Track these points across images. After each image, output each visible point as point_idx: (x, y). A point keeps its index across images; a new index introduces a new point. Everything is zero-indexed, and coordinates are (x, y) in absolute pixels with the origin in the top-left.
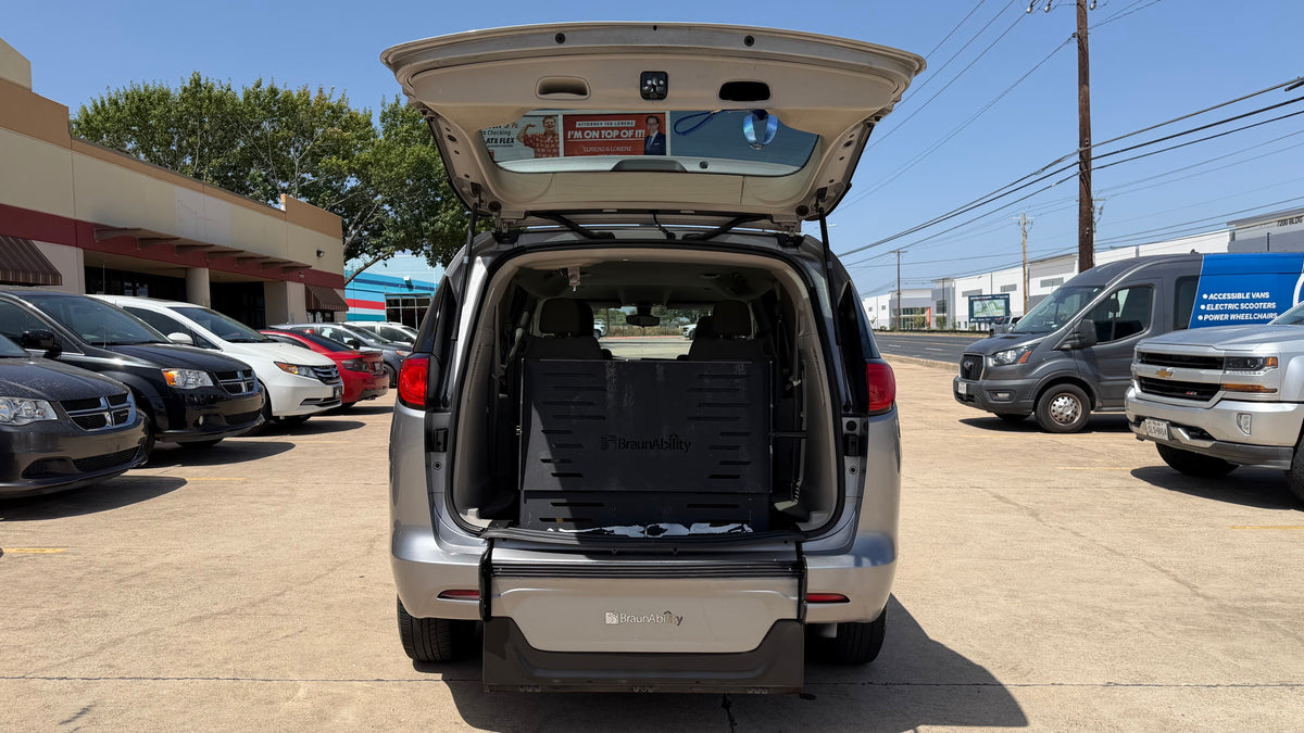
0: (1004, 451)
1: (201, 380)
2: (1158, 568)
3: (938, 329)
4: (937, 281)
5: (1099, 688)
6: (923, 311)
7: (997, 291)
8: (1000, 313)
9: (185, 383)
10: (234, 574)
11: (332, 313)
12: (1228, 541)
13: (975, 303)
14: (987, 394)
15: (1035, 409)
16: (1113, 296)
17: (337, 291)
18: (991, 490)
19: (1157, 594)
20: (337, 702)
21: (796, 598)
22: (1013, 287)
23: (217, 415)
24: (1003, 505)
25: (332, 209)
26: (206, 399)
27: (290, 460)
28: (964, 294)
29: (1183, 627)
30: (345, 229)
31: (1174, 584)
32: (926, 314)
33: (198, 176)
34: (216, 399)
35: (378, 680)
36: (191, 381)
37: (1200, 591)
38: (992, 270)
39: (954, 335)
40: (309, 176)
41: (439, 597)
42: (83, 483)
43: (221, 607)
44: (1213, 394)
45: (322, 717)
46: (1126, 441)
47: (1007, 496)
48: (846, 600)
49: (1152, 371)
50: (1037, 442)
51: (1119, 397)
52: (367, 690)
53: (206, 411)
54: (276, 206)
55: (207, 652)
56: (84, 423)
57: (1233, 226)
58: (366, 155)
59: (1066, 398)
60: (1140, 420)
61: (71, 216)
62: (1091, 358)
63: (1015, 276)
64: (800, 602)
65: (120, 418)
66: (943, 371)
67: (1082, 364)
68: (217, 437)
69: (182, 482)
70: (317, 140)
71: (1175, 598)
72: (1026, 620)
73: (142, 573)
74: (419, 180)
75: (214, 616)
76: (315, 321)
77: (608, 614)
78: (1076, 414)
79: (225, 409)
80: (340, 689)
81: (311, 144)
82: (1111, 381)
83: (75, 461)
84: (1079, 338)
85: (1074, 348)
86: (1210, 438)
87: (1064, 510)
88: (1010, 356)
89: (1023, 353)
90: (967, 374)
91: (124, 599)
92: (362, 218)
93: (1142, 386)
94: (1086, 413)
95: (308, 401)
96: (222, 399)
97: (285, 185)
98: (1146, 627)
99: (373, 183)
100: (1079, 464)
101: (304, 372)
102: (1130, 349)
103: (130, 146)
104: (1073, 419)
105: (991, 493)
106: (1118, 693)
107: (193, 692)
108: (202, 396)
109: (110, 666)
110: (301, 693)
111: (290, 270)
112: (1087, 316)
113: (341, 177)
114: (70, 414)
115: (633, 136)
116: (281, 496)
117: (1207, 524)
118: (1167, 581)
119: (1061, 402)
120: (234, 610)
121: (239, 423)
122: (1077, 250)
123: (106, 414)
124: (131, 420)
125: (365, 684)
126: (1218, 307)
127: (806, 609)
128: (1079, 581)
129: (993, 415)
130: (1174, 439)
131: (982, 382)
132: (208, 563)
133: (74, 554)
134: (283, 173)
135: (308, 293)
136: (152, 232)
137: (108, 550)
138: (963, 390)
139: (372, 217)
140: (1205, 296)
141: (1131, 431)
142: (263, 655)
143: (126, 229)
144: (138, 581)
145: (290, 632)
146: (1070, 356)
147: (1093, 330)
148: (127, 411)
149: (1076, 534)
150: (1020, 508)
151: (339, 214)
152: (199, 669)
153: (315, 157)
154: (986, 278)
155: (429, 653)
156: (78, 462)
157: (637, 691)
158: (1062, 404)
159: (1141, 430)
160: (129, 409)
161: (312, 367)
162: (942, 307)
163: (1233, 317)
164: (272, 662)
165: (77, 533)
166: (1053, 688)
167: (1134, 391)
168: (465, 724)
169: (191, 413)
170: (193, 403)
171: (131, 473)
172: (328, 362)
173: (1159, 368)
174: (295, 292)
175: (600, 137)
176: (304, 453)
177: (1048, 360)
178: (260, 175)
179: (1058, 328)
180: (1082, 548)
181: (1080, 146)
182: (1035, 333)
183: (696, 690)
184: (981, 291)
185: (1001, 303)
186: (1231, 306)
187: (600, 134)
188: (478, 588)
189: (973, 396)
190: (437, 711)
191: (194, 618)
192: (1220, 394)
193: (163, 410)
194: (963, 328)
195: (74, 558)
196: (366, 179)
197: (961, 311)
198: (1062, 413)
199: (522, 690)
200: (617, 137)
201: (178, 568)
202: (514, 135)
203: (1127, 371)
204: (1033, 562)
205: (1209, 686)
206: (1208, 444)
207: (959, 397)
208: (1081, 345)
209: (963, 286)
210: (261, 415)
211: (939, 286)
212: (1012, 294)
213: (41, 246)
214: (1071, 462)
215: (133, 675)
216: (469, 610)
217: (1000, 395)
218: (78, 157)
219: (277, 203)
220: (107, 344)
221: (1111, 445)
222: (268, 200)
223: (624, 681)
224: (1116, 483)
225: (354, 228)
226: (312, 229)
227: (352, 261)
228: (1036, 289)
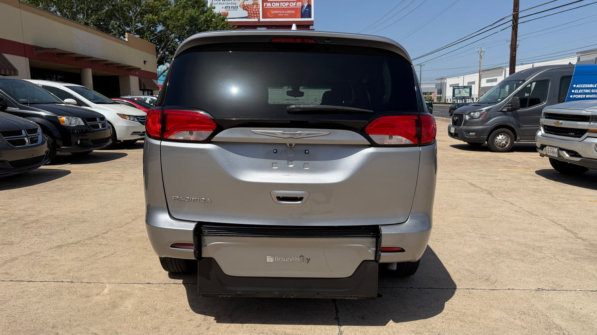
0: (473, 161)
1: (78, 122)
2: (556, 223)
3: (438, 102)
4: (438, 79)
5: (534, 292)
6: (431, 93)
7: (466, 84)
8: (468, 95)
9: (70, 124)
10: (83, 222)
11: (152, 91)
12: (588, 208)
13: (456, 90)
14: (465, 133)
15: (487, 141)
16: (529, 86)
17: (154, 81)
18: (468, 181)
19: (557, 237)
20: (123, 296)
21: (375, 249)
22: (474, 83)
23: (87, 139)
24: (474, 188)
25: (151, 41)
26: (81, 132)
27: (124, 162)
28: (451, 86)
29: (573, 256)
30: (157, 51)
31: (566, 232)
32: (432, 95)
33: (86, 24)
34: (86, 132)
35: (148, 283)
36: (73, 122)
37: (579, 236)
38: (464, 74)
39: (445, 105)
40: (139, 25)
41: (171, 247)
42: (15, 173)
43: (73, 240)
44: (583, 134)
45: (114, 305)
46: (532, 156)
47: (476, 184)
48: (403, 250)
49: (552, 122)
50: (488, 157)
51: (533, 135)
52: (141, 289)
53: (82, 137)
54: (124, 39)
55: (60, 266)
56: (14, 143)
57: (579, 55)
58: (165, 14)
59: (503, 135)
60: (543, 147)
61: (22, 42)
62: (516, 116)
63: (475, 77)
64: (376, 252)
65: (33, 141)
66: (441, 122)
67: (512, 119)
68: (88, 150)
69: (68, 172)
70: (142, 6)
71: (567, 239)
72: (491, 251)
73: (37, 220)
74: (191, 26)
75: (69, 245)
76: (144, 95)
77: (268, 257)
78: (507, 143)
79: (91, 136)
80: (127, 289)
81: (140, 8)
82: (526, 127)
83: (10, 162)
84: (511, 106)
85: (508, 111)
86: (580, 156)
87: (504, 191)
88: (477, 114)
89: (483, 113)
90: (455, 123)
91: (24, 234)
92: (165, 45)
93: (545, 130)
94: (512, 142)
95: (134, 133)
96: (90, 132)
97: (128, 29)
98: (554, 256)
99: (170, 28)
100: (510, 168)
101: (132, 119)
102: (539, 112)
103: (53, 9)
104: (505, 145)
105: (468, 182)
106: (544, 295)
107: (47, 290)
108: (79, 130)
109: (7, 274)
110: (106, 291)
111: (131, 70)
112: (515, 95)
113: (155, 25)
114: (6, 139)
115: (296, 6)
116: (116, 180)
117: (577, 199)
118: (562, 230)
119: (500, 137)
120: (80, 241)
121: (99, 143)
122: (509, 64)
123: (26, 139)
124: (40, 141)
125: (141, 286)
126: (580, 91)
127: (380, 255)
128: (516, 230)
129: (466, 143)
130: (560, 156)
131: (462, 127)
132: (72, 215)
133: (5, 210)
134: (127, 23)
135: (140, 81)
136: (64, 51)
137: (23, 208)
138: (453, 131)
139: (170, 45)
140: (575, 86)
141: (537, 152)
142: (90, 267)
143: (48, 48)
144: (34, 225)
145: (107, 254)
146: (506, 115)
147: (519, 102)
148: (37, 137)
149: (512, 204)
150: (483, 190)
151: (154, 43)
152: (54, 276)
153: (142, 14)
154: (461, 78)
155: (176, 269)
156: (12, 163)
157: (284, 297)
158: (501, 138)
159: (544, 152)
160: (38, 136)
161: (136, 116)
162: (440, 92)
163: (587, 96)
164: (94, 272)
165: (10, 199)
166: (509, 292)
167: (541, 132)
168: (191, 311)
169: (73, 138)
170: (74, 133)
171: (42, 167)
172: (145, 114)
173: (555, 121)
174: (134, 81)
175: (280, 6)
176: (131, 158)
177: (495, 117)
178: (116, 24)
179: (501, 101)
180: (516, 211)
181: (514, 12)
182: (489, 103)
183: (317, 297)
184: (458, 84)
185: (468, 90)
186: (587, 91)
187: (280, 4)
188: (193, 243)
189: (457, 134)
190: (177, 303)
191: (58, 246)
192: (587, 134)
193: (60, 136)
194: (449, 102)
195: (4, 212)
196: (167, 27)
197: (449, 93)
198: (500, 143)
199: (220, 296)
200: (288, 6)
201: (56, 218)
202: (238, 5)
203: (537, 122)
204: (492, 219)
205: (592, 291)
206: (578, 159)
207: (451, 134)
208: (512, 109)
209: (450, 82)
210: (110, 140)
211: (439, 82)
212: (473, 86)
213: (8, 56)
214: (506, 167)
215: (18, 279)
216: (189, 254)
217: (471, 134)
218: (23, 12)
219: (124, 37)
220: (30, 103)
221: (524, 158)
222: (120, 36)
223: (277, 293)
224: (529, 177)
225: (162, 50)
226: (141, 50)
227: (161, 66)
228: (484, 84)
